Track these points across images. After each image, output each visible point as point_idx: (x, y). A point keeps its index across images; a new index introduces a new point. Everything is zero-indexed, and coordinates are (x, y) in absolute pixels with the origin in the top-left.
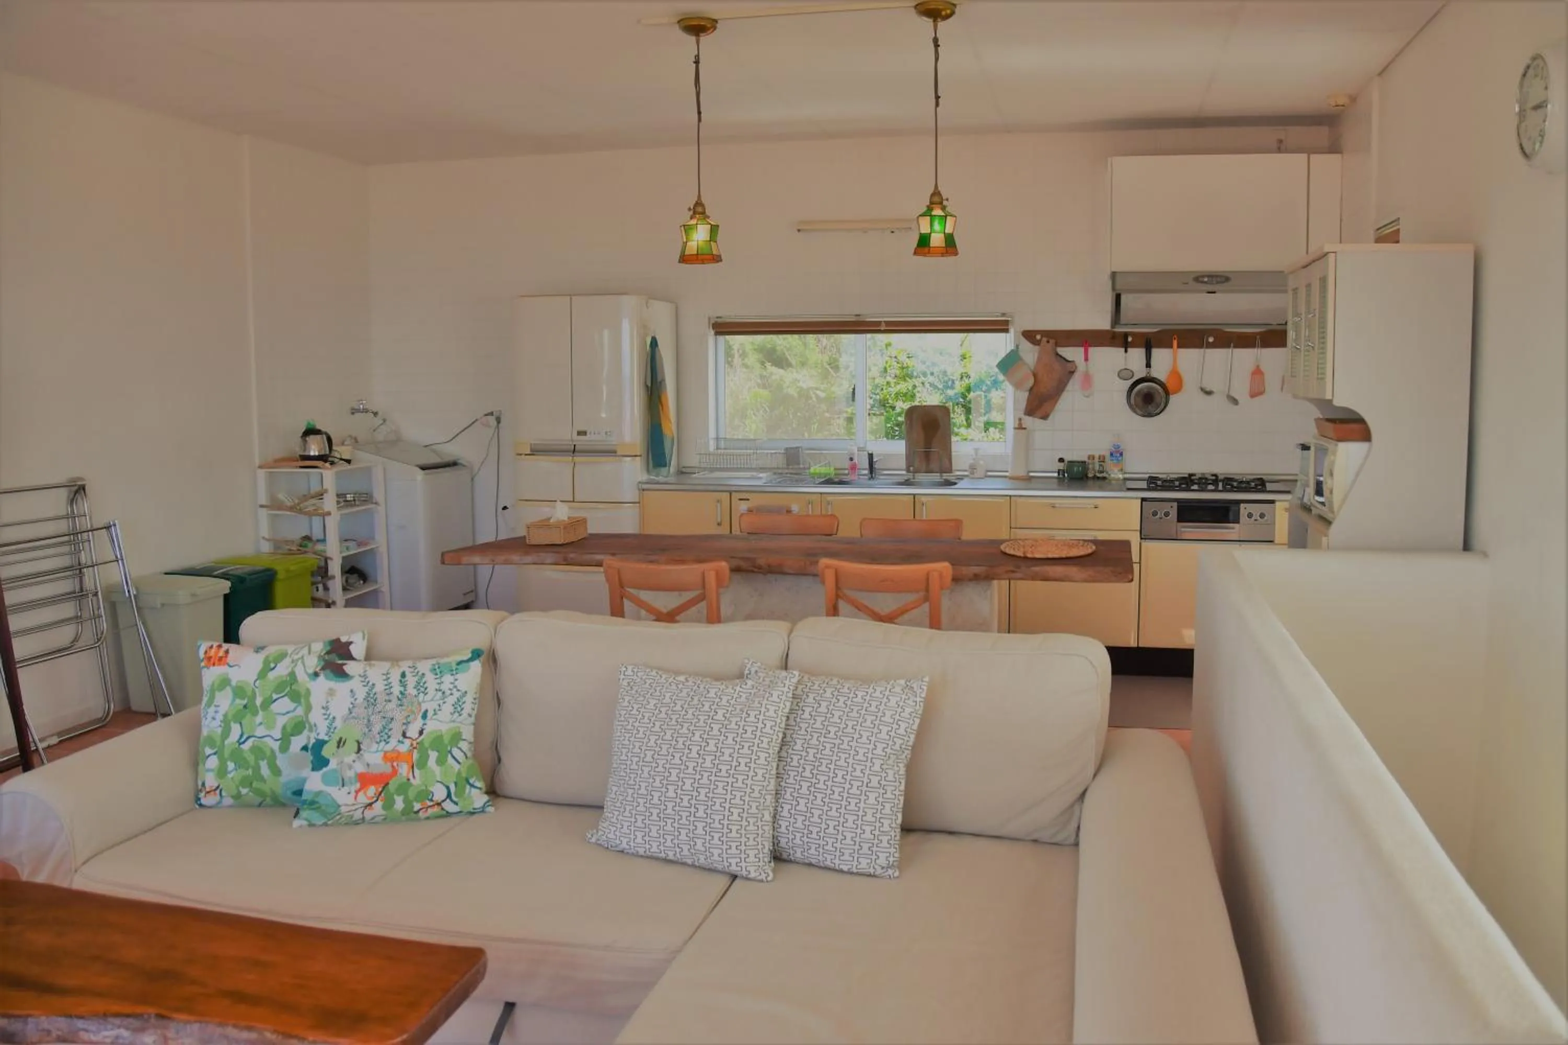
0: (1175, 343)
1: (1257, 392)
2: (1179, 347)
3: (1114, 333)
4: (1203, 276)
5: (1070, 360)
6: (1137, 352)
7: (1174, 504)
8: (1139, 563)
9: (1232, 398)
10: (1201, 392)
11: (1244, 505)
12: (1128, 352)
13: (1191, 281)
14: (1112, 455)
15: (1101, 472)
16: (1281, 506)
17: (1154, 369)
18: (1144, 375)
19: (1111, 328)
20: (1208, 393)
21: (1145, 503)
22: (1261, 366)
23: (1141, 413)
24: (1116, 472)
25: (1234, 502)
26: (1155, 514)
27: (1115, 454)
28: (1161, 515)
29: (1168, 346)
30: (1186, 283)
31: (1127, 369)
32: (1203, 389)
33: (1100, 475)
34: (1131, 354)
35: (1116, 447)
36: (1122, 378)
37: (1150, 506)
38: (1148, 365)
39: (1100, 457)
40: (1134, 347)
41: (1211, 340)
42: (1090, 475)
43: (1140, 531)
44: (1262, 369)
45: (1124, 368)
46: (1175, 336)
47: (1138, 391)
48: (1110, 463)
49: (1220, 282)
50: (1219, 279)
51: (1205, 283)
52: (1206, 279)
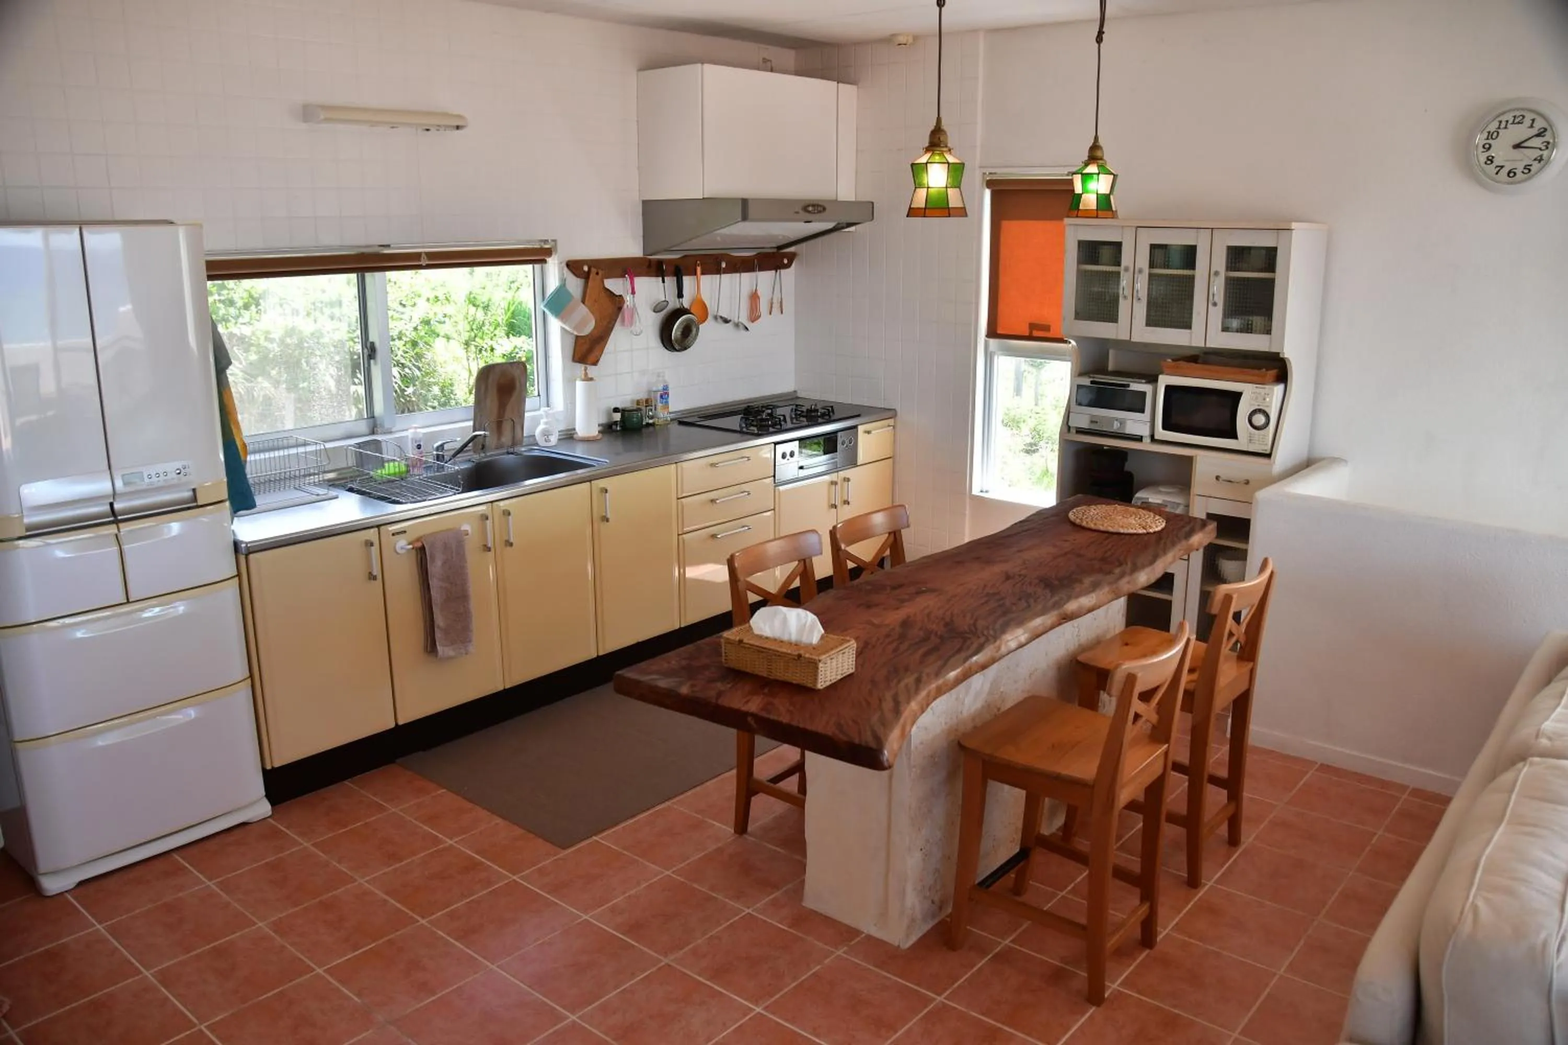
0: (699, 269)
1: (754, 316)
2: (703, 273)
3: (650, 260)
4: (809, 206)
5: (618, 294)
6: (671, 281)
7: (797, 443)
8: (774, 509)
9: (742, 324)
10: (719, 320)
11: (839, 434)
12: (663, 282)
13: (801, 211)
14: (661, 397)
15: (652, 418)
16: (861, 429)
17: (684, 299)
18: (678, 306)
19: (644, 255)
20: (726, 321)
21: (777, 446)
22: (756, 290)
23: (677, 348)
24: (666, 414)
25: (835, 433)
26: (784, 456)
27: (665, 395)
28: (788, 457)
29: (694, 273)
30: (797, 213)
31: (665, 301)
32: (721, 317)
33: (651, 421)
34: (666, 284)
35: (666, 388)
36: (656, 310)
37: (780, 449)
38: (680, 295)
39: (647, 401)
40: (668, 276)
41: (724, 265)
42: (644, 423)
43: (774, 476)
44: (759, 293)
45: (664, 299)
46: (698, 262)
47: (680, 324)
48: (659, 405)
49: (819, 212)
50: (820, 209)
51: (809, 212)
52: (810, 209)
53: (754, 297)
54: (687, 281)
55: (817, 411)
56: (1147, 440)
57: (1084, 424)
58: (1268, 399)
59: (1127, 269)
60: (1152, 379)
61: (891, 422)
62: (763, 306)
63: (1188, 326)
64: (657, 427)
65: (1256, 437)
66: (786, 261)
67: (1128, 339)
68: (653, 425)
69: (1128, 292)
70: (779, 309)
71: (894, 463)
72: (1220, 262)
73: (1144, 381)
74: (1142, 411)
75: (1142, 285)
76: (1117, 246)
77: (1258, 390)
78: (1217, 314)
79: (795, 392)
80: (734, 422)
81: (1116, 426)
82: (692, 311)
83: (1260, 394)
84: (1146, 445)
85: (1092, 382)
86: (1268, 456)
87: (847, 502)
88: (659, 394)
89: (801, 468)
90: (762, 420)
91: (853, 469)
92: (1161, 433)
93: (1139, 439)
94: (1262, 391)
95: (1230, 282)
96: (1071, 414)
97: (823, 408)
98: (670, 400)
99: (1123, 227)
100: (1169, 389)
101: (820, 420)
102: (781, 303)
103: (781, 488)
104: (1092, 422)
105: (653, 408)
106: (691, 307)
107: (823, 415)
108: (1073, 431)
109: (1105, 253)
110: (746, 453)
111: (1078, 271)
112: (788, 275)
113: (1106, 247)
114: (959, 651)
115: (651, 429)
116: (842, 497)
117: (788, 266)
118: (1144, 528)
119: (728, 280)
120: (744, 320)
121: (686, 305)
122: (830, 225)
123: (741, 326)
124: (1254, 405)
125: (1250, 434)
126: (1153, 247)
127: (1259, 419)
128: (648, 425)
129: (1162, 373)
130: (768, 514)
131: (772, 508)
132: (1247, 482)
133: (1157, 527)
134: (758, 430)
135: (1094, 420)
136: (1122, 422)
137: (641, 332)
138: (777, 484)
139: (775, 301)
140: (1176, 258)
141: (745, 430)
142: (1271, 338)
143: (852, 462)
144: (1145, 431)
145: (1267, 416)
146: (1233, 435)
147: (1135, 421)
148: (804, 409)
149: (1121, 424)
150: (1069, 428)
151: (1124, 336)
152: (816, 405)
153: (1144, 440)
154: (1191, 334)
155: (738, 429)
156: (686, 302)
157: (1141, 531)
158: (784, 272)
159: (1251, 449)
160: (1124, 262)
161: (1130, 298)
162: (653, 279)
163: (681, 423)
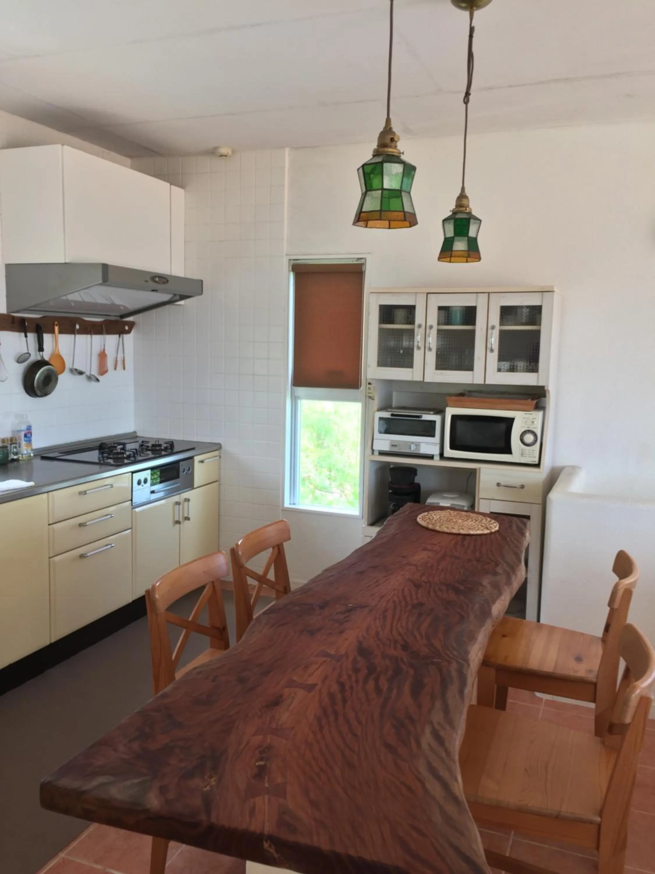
0: (56, 328)
1: (103, 371)
2: (60, 332)
3: (13, 317)
4: (156, 277)
6: (32, 337)
7: (149, 472)
8: (131, 528)
9: (94, 376)
10: (75, 372)
11: (181, 463)
12: (26, 336)
13: (149, 280)
14: (25, 436)
15: (16, 454)
16: (197, 459)
17: (44, 353)
18: (39, 358)
19: (8, 312)
20: (81, 373)
21: (134, 475)
22: (104, 349)
23: (38, 394)
24: (29, 451)
25: (177, 462)
26: (139, 483)
27: (28, 435)
28: (142, 483)
29: (52, 332)
30: (147, 281)
31: (28, 353)
32: (76, 370)
33: (15, 457)
34: (28, 338)
35: (29, 428)
36: (20, 360)
37: (137, 477)
38: (41, 349)
39: (11, 439)
40: (30, 332)
41: (78, 327)
42: (10, 459)
43: (132, 500)
44: (107, 352)
45: (27, 352)
46: (56, 323)
47: (42, 373)
48: (23, 443)
49: (164, 283)
50: (164, 280)
51: (156, 282)
52: (157, 279)
53: (102, 356)
54: (47, 338)
55: (160, 445)
56: (437, 458)
57: (386, 448)
58: (535, 422)
59: (420, 326)
60: (441, 412)
61: (216, 453)
62: (110, 363)
63: (470, 368)
64: (21, 462)
65: (527, 452)
66: (127, 328)
67: (422, 380)
68: (17, 460)
69: (421, 345)
70: (122, 366)
71: (219, 485)
72: (495, 318)
73: (432, 413)
74: (433, 436)
75: (433, 340)
76: (411, 309)
77: (527, 416)
78: (493, 357)
79: (135, 432)
80: (94, 456)
81: (413, 449)
82: (51, 363)
83: (528, 418)
84: (437, 462)
85: (392, 415)
86: (538, 465)
87: (187, 519)
88: (23, 434)
89: (153, 492)
90: (118, 453)
91: (191, 491)
92: (449, 452)
93: (431, 457)
94: (531, 417)
95: (502, 334)
96: (375, 441)
97: (166, 443)
98: (33, 438)
99: (416, 293)
100: (454, 418)
101: (163, 453)
102: (124, 361)
103: (137, 510)
104: (393, 446)
105: (17, 445)
106: (50, 359)
107: (166, 449)
108: (376, 453)
109: (400, 314)
110: (108, 481)
111: (381, 330)
112: (128, 338)
113: (401, 310)
114: (444, 683)
115: (15, 463)
116: (183, 514)
117: (129, 332)
118: (487, 528)
119: (82, 339)
120: (95, 372)
121: (46, 358)
122: (166, 297)
123: (93, 378)
124: (523, 427)
125: (522, 449)
126: (440, 308)
127: (529, 438)
128: (13, 460)
129: (447, 406)
130: (129, 531)
131: (130, 527)
132: (522, 487)
133: (495, 527)
134: (114, 462)
135: (393, 444)
136: (418, 445)
137: (6, 379)
138: (134, 507)
139: (119, 359)
140: (458, 316)
141: (102, 462)
142: (538, 376)
143: (190, 485)
144: (435, 451)
145: (535, 435)
146: (508, 450)
147: (427, 443)
148: (150, 445)
149: (416, 446)
150: (373, 450)
151: (418, 377)
152: (158, 441)
153: (435, 458)
154: (473, 374)
155: (97, 461)
156: (46, 355)
157: (486, 532)
158: (126, 337)
159: (523, 461)
160: (417, 322)
161: (423, 349)
162: (16, 334)
163: (44, 458)
